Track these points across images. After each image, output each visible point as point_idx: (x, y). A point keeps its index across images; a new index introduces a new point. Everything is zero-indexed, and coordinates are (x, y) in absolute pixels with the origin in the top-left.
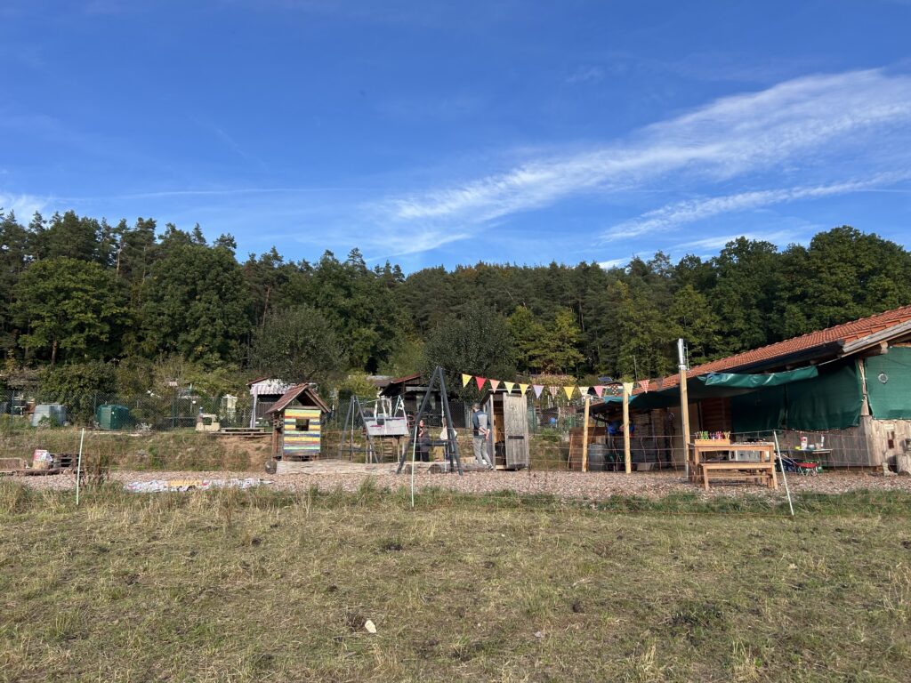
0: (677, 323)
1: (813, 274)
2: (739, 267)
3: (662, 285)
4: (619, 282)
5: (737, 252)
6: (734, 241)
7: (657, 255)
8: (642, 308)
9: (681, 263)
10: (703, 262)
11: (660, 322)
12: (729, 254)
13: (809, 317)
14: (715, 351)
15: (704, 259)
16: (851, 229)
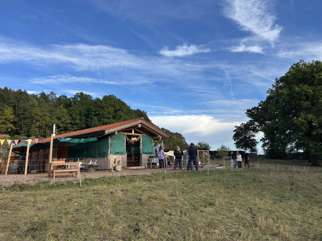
0: (56, 118)
1: (102, 108)
2: (80, 102)
3: (52, 104)
4: (35, 100)
5: (80, 96)
6: (79, 93)
7: (51, 92)
8: (43, 111)
9: (60, 97)
10: (68, 98)
11: (49, 117)
12: (77, 97)
13: (99, 121)
14: (68, 130)
15: (69, 97)
16: (114, 96)
